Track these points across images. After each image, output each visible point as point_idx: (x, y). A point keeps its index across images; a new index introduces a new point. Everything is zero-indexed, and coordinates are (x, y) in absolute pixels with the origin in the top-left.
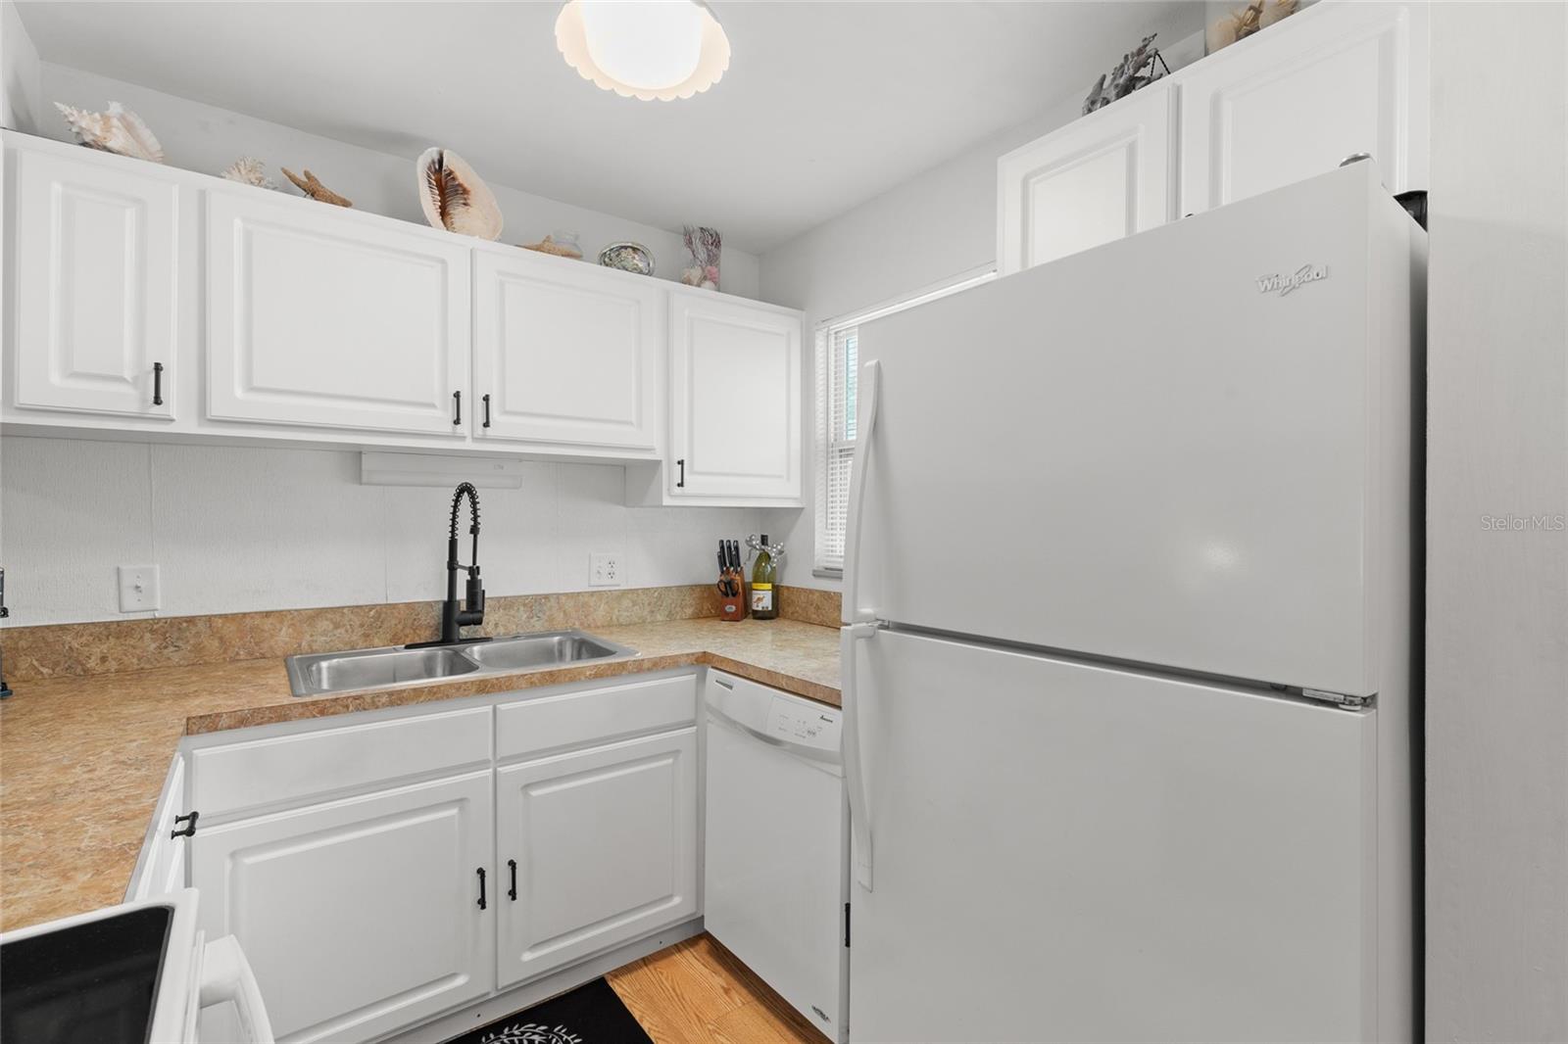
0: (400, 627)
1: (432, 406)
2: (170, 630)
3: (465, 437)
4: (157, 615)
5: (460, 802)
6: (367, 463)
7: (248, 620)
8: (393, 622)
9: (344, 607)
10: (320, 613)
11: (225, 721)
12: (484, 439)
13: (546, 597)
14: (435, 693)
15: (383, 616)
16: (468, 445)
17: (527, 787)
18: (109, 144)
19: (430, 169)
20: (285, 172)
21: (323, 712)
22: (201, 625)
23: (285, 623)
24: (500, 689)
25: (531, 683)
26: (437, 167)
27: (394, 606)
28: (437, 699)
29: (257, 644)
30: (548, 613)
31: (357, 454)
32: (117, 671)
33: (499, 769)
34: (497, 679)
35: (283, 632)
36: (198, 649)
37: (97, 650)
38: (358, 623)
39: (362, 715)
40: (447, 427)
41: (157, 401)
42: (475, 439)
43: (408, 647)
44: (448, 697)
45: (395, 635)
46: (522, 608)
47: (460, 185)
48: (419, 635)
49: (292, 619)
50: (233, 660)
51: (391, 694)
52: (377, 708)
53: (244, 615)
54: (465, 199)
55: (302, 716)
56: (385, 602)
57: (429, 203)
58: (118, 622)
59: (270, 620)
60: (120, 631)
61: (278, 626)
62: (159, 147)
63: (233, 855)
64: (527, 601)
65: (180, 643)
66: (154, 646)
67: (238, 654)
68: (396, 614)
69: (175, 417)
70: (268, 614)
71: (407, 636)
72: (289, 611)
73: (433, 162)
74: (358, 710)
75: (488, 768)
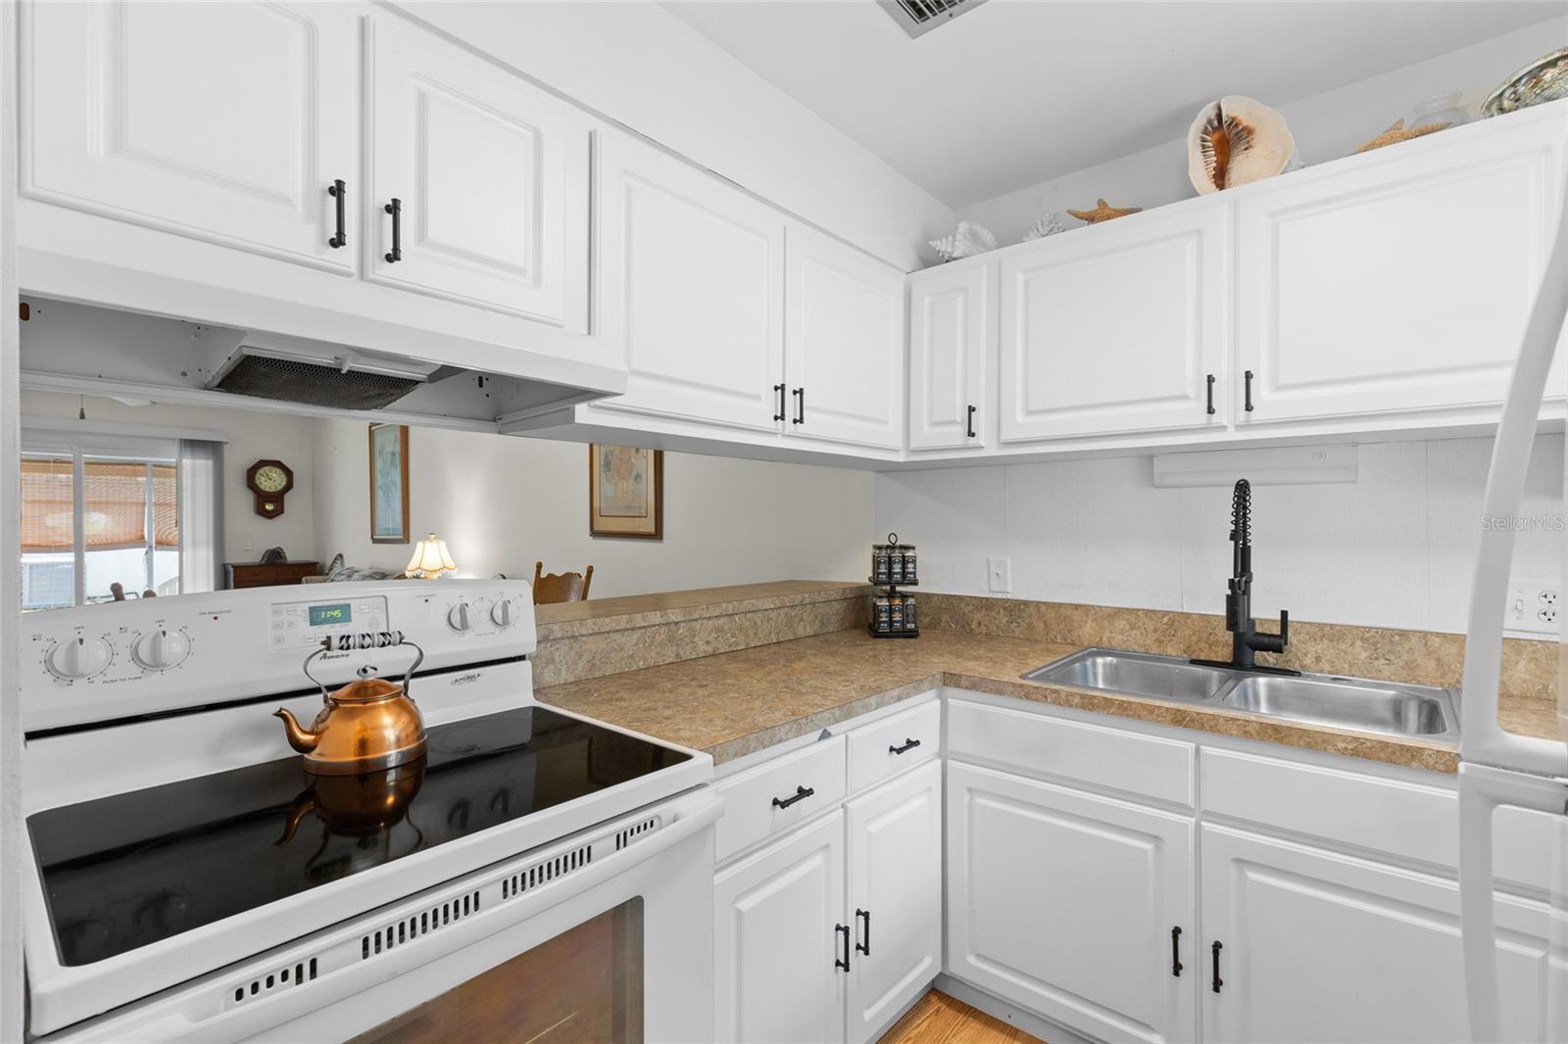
0: (1194, 638)
1: (1185, 397)
2: (1016, 608)
3: (1225, 427)
4: (1009, 596)
5: (1156, 839)
6: (1159, 466)
7: (1063, 610)
8: (1188, 632)
9: (1138, 610)
10: (1118, 612)
11: (964, 682)
12: (1247, 426)
13: (1403, 634)
14: (1125, 709)
15: (1176, 624)
16: (1231, 435)
17: (1239, 862)
18: (954, 255)
19: (1206, 131)
20: (1070, 212)
21: (1027, 696)
22: (1032, 609)
23: (1090, 617)
24: (1202, 728)
25: (1246, 732)
26: (1216, 123)
27: (1187, 615)
28: (1128, 716)
29: (1069, 632)
30: (1404, 658)
31: (1148, 457)
32: (986, 634)
33: (1203, 823)
34: (1198, 714)
35: (1088, 625)
36: (1030, 628)
37: (978, 616)
38: (1152, 627)
39: (1054, 709)
40: (1202, 418)
41: (971, 434)
42: (1238, 427)
43: (1195, 662)
44: (1139, 717)
45: (1189, 647)
46: (1359, 643)
47: (1244, 128)
48: (1216, 653)
49: (1096, 613)
50: (1054, 642)
51: (1083, 697)
52: (1071, 706)
53: (1061, 604)
54: (1248, 142)
55: (1012, 694)
56: (1181, 611)
57: (1200, 171)
58: (987, 599)
59: (1079, 612)
60: (986, 604)
61: (1085, 619)
62: (993, 239)
63: (970, 790)
64: (1366, 635)
65: (1019, 621)
66: (1005, 620)
67: (1056, 637)
68: (1190, 625)
69: (983, 445)
70: (1077, 607)
71: (1201, 650)
72: (1093, 606)
73: (1210, 122)
74: (1054, 703)
75: (1192, 817)
